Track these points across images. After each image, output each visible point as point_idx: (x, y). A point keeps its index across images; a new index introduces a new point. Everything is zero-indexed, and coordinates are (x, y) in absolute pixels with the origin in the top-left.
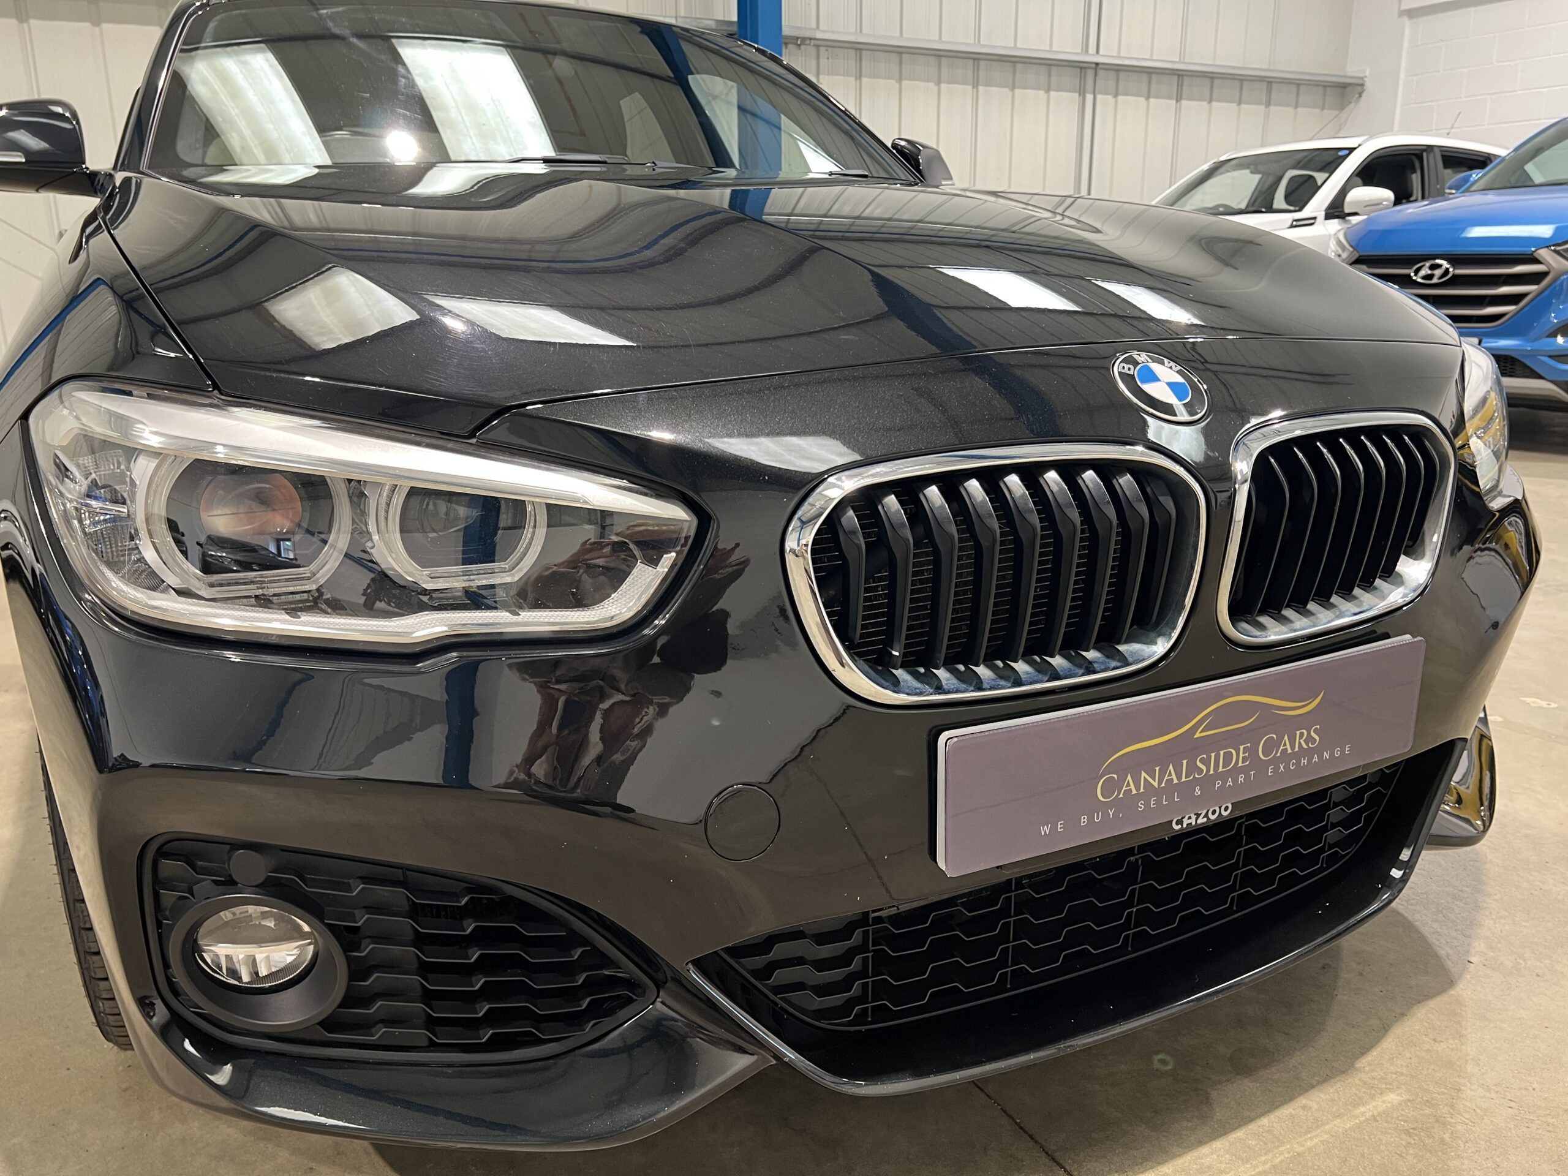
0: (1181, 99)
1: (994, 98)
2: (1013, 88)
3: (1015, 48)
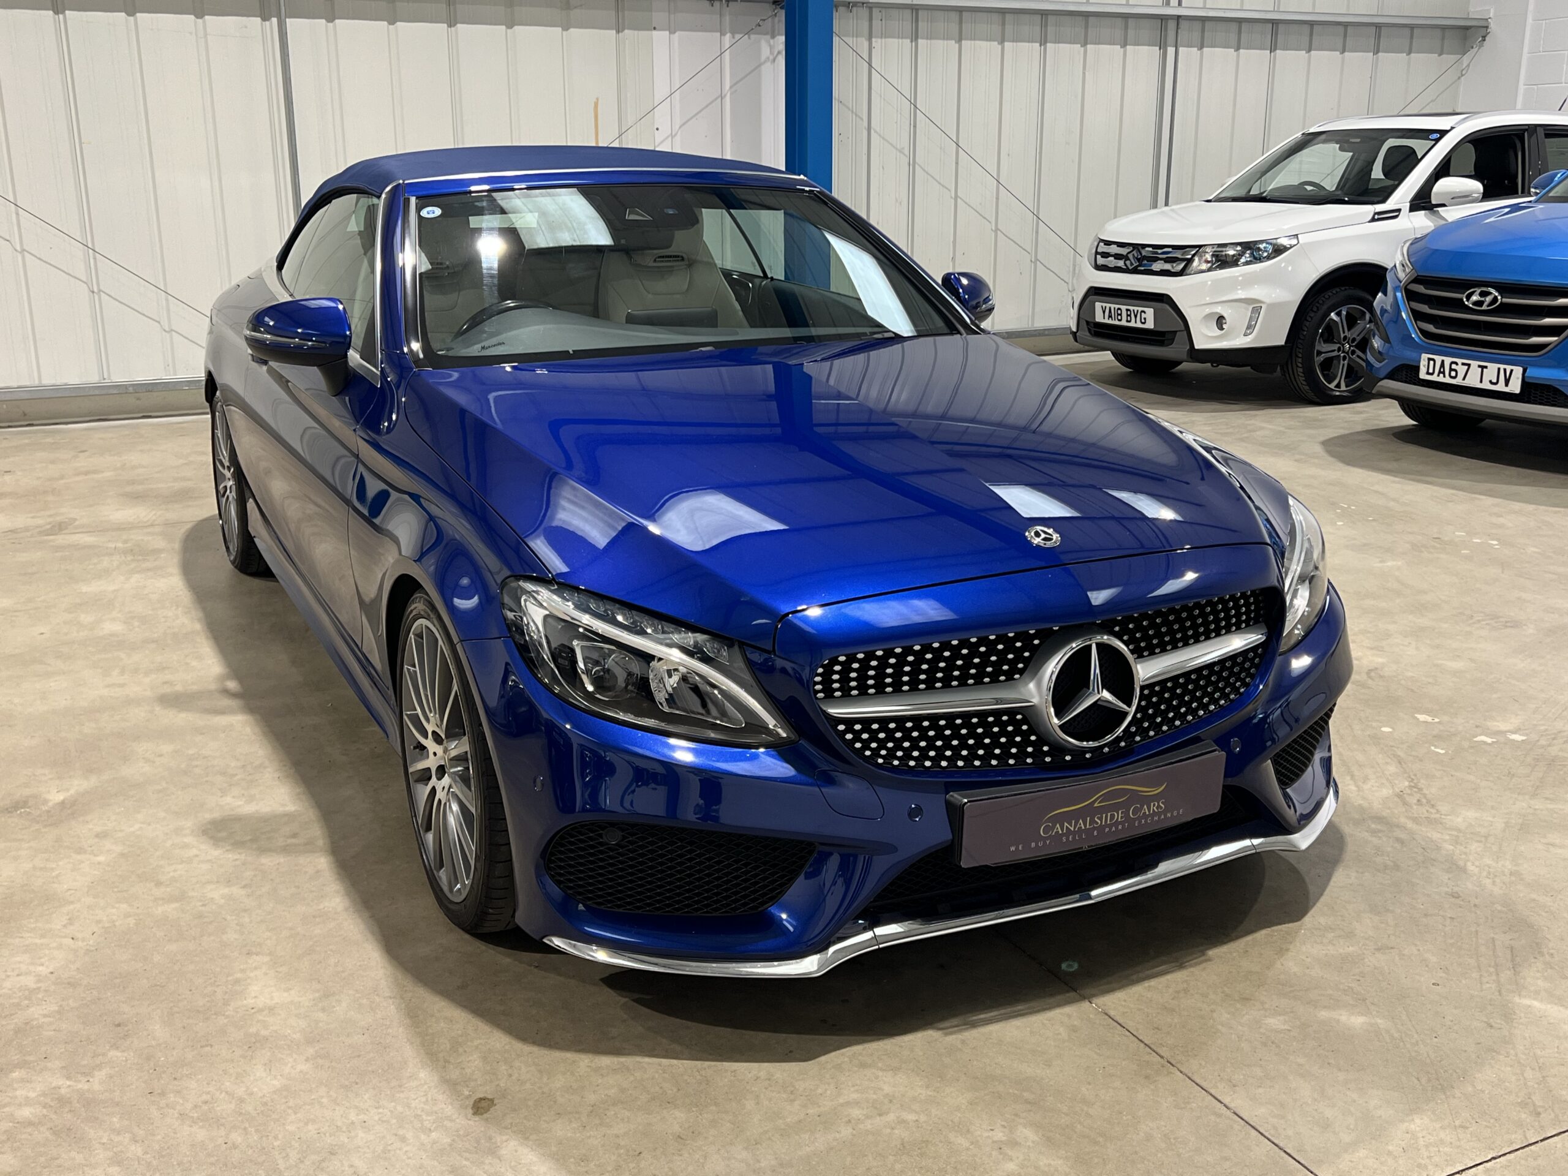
0: (1276, 48)
1: (1064, 53)
2: (1084, 45)
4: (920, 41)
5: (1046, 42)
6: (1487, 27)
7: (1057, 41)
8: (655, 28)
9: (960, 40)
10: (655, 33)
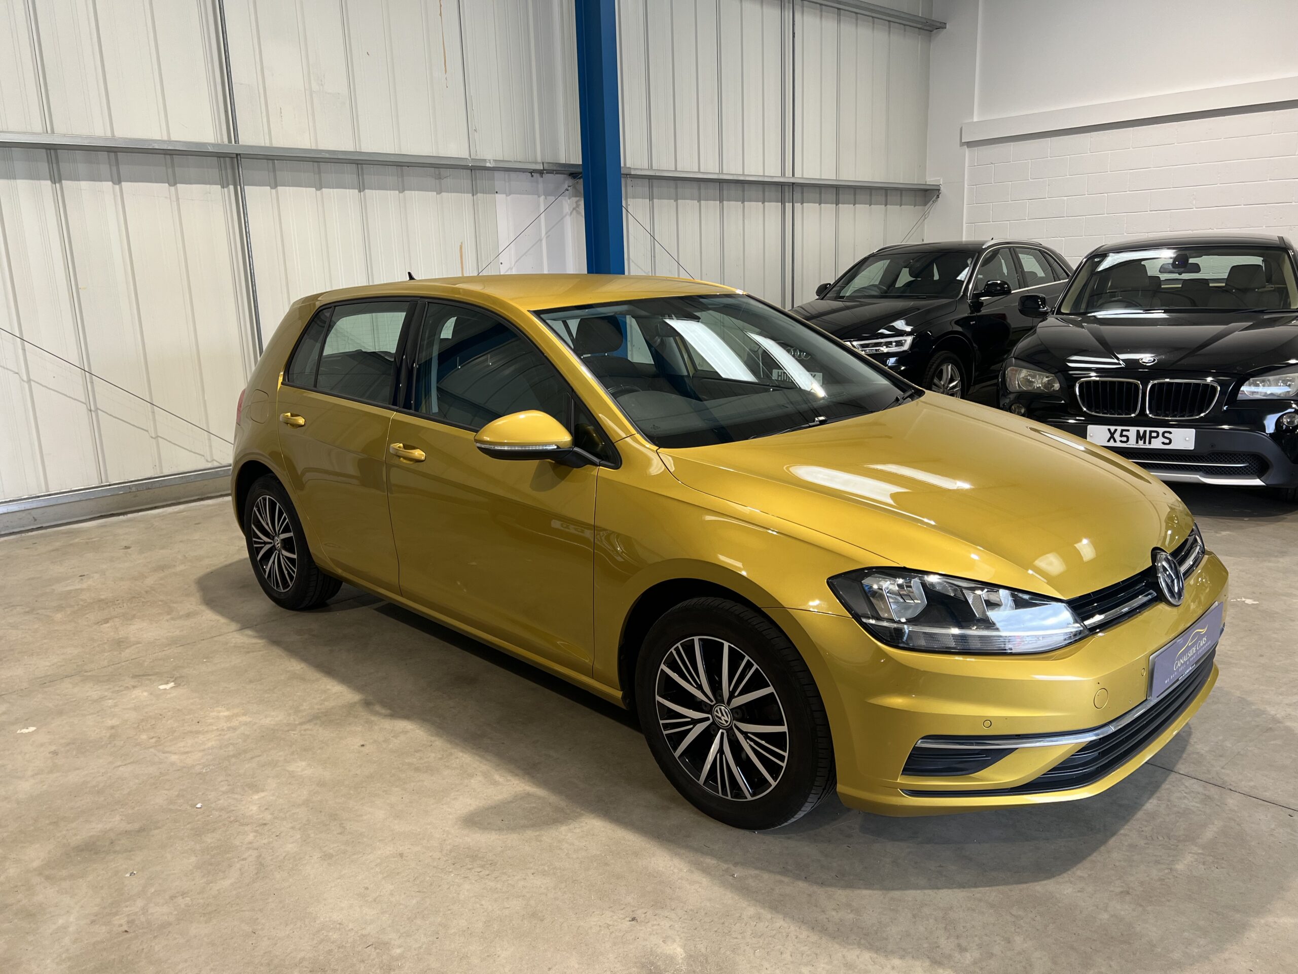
0: (838, 204)
1: (733, 207)
2: (743, 202)
3: (743, 175)
4: (655, 200)
5: (723, 201)
6: (939, 190)
7: (729, 200)
8: (497, 192)
9: (676, 200)
10: (497, 195)
